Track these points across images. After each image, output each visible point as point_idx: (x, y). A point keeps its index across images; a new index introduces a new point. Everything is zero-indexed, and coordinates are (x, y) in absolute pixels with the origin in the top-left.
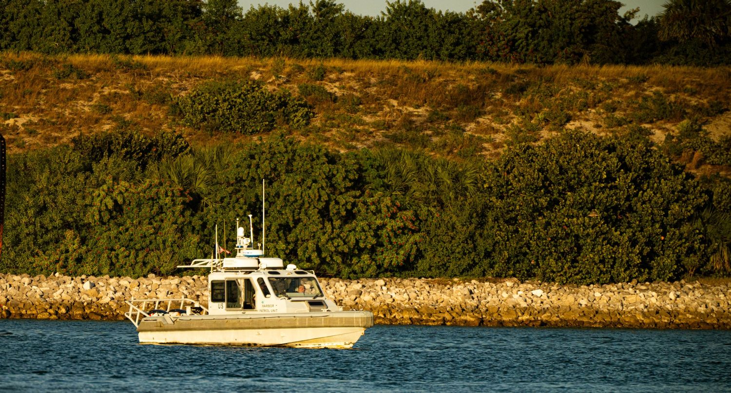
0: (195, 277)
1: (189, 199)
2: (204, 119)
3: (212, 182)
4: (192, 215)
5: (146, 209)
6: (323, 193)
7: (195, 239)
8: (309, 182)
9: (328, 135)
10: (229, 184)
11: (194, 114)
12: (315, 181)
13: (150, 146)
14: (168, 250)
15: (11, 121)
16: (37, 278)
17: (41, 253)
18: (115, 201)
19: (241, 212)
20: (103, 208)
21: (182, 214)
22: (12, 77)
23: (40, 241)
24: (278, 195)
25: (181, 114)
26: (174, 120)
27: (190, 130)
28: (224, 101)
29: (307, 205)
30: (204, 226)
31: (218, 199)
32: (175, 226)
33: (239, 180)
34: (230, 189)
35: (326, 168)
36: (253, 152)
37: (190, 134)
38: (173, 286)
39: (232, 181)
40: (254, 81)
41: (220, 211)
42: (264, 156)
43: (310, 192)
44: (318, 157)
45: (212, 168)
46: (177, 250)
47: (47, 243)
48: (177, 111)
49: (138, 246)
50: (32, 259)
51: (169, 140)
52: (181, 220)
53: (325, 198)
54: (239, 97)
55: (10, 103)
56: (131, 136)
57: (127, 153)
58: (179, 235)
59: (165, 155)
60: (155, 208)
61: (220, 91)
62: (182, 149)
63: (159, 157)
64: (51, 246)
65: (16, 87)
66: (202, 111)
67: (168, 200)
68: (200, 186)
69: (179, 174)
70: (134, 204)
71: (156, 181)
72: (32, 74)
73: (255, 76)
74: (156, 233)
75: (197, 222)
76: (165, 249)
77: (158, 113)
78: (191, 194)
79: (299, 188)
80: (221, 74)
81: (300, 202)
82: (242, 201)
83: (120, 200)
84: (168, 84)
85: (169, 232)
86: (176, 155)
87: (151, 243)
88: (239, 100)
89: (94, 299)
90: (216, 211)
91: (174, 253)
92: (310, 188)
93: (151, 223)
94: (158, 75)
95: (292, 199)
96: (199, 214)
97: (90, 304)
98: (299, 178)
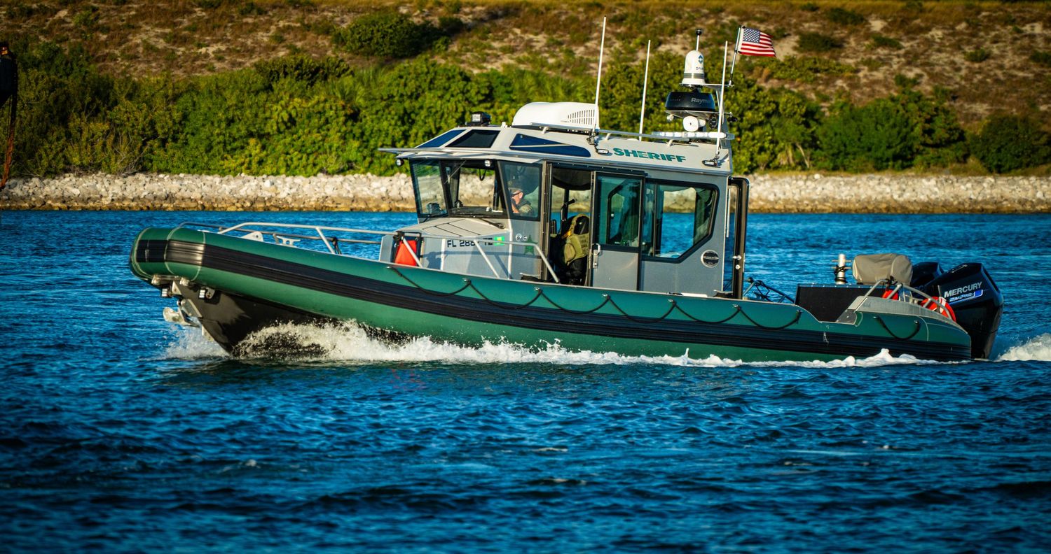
0: (356, 175)
1: (349, 112)
2: (362, 46)
3: (370, 98)
4: (353, 125)
5: (315, 121)
6: (459, 105)
7: (356, 144)
8: (448, 96)
9: (463, 58)
10: (382, 99)
11: (353, 42)
12: (452, 96)
13: (318, 70)
14: (334, 153)
15: (203, 50)
16: (226, 178)
17: (229, 157)
18: (290, 115)
19: (393, 122)
20: (280, 120)
21: (345, 123)
22: (204, 14)
23: (229, 148)
24: (421, 108)
25: (343, 42)
26: (337, 47)
27: (350, 55)
28: (378, 31)
29: (446, 116)
30: (363, 134)
31: (374, 111)
32: (339, 134)
33: (391, 97)
34: (383, 103)
35: (461, 84)
36: (402, 73)
37: (350, 59)
38: (339, 183)
39: (385, 97)
40: (402, 15)
41: (376, 121)
42: (410, 77)
43: (449, 104)
44: (453, 77)
45: (369, 85)
46: (340, 153)
47: (235, 149)
48: (339, 40)
49: (309, 151)
50: (222, 162)
51: (333, 64)
52: (344, 129)
53: (461, 109)
54: (391, 27)
55: (202, 35)
56: (302, 61)
57: (299, 75)
58: (342, 141)
59: (330, 76)
60: (323, 120)
61: (374, 23)
62: (344, 71)
63: (325, 78)
64: (238, 151)
65: (208, 21)
66: (360, 40)
67: (332, 113)
68: (360, 101)
69: (342, 92)
70: (304, 116)
71: (322, 98)
72: (219, 11)
73: (403, 10)
74: (323, 140)
75: (357, 131)
76: (331, 153)
77: (324, 42)
78: (352, 108)
79: (439, 102)
80: (376, 10)
81: (440, 113)
82: (393, 113)
83: (294, 114)
84: (332, 18)
85: (334, 139)
86: (339, 76)
87: (319, 148)
88: (390, 31)
89: (274, 195)
90: (372, 121)
91: (338, 157)
92: (449, 101)
93: (318, 132)
94: (323, 10)
95: (434, 110)
96: (359, 124)
97: (270, 199)
98: (439, 93)
